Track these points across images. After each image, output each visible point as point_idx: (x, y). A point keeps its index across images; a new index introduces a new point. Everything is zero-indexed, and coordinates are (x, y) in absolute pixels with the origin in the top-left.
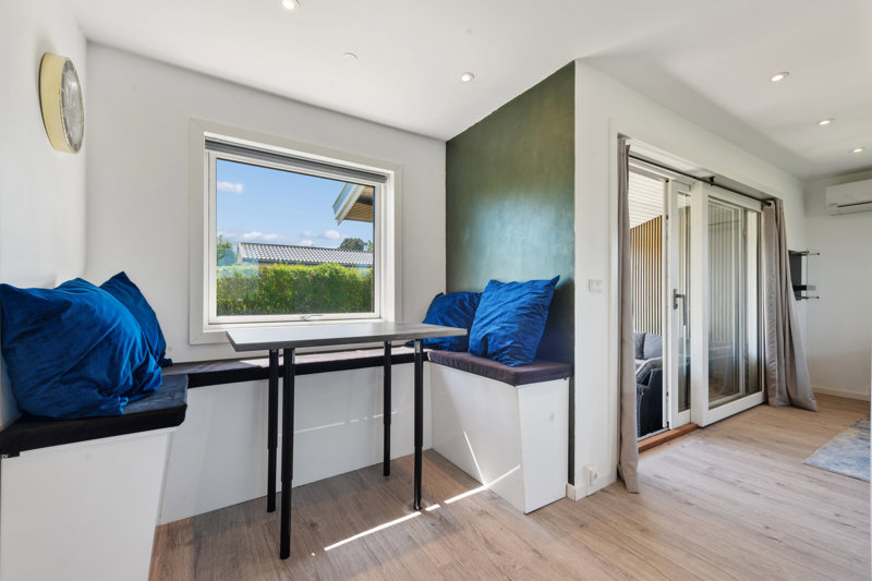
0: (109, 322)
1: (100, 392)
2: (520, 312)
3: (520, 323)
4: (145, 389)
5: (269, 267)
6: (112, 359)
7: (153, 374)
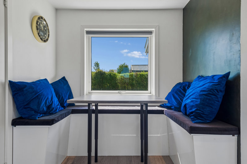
0: (39, 91)
1: (34, 112)
2: (202, 93)
3: (201, 99)
4: (51, 112)
5: (138, 73)
6: (38, 102)
7: (53, 108)
